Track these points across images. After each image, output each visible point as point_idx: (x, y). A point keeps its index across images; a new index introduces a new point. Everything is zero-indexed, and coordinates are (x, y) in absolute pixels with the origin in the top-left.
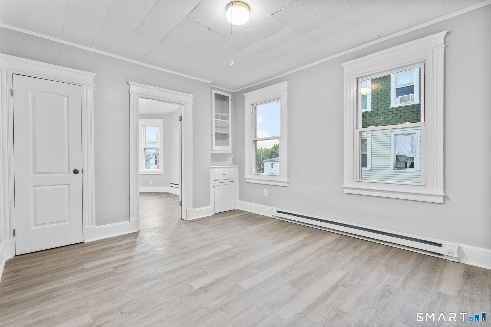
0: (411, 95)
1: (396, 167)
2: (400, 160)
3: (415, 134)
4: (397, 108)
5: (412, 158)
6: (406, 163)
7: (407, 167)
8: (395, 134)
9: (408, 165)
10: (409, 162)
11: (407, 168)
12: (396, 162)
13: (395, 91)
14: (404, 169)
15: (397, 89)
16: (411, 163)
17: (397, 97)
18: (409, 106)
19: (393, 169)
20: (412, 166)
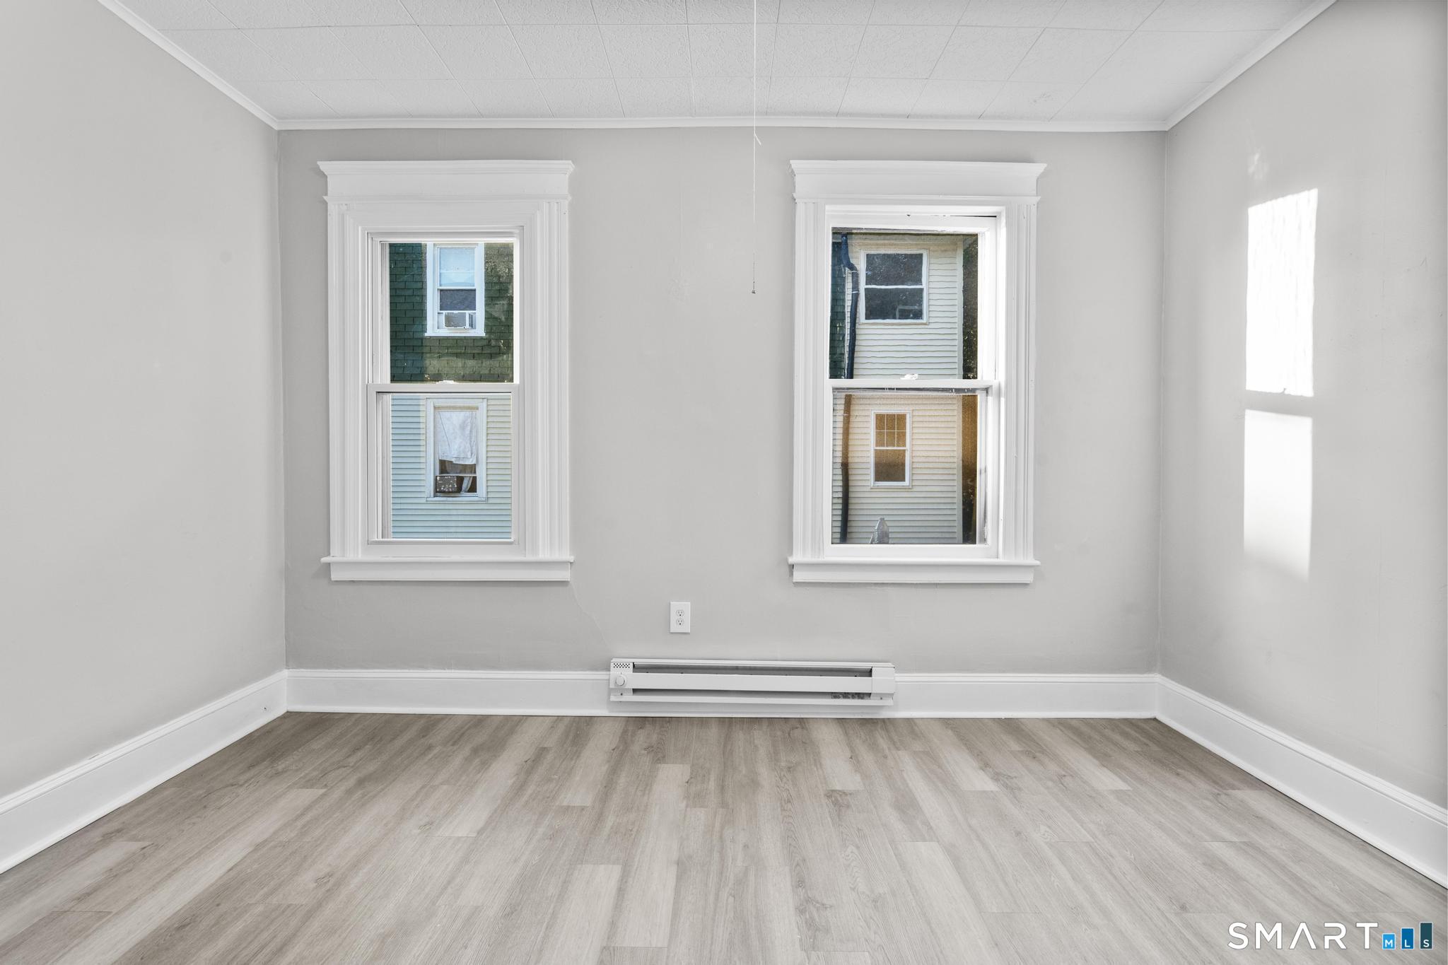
0: (467, 312)
1: (438, 491)
2: (448, 473)
3: (477, 409)
4: (440, 340)
5: (472, 468)
6: (460, 480)
7: (463, 489)
8: (437, 405)
9: (466, 484)
10: (468, 478)
11: (463, 494)
12: (438, 478)
13: (437, 296)
14: (457, 495)
15: (441, 290)
16: (471, 479)
17: (441, 312)
18: (465, 338)
19: (432, 494)
20: (473, 489)
